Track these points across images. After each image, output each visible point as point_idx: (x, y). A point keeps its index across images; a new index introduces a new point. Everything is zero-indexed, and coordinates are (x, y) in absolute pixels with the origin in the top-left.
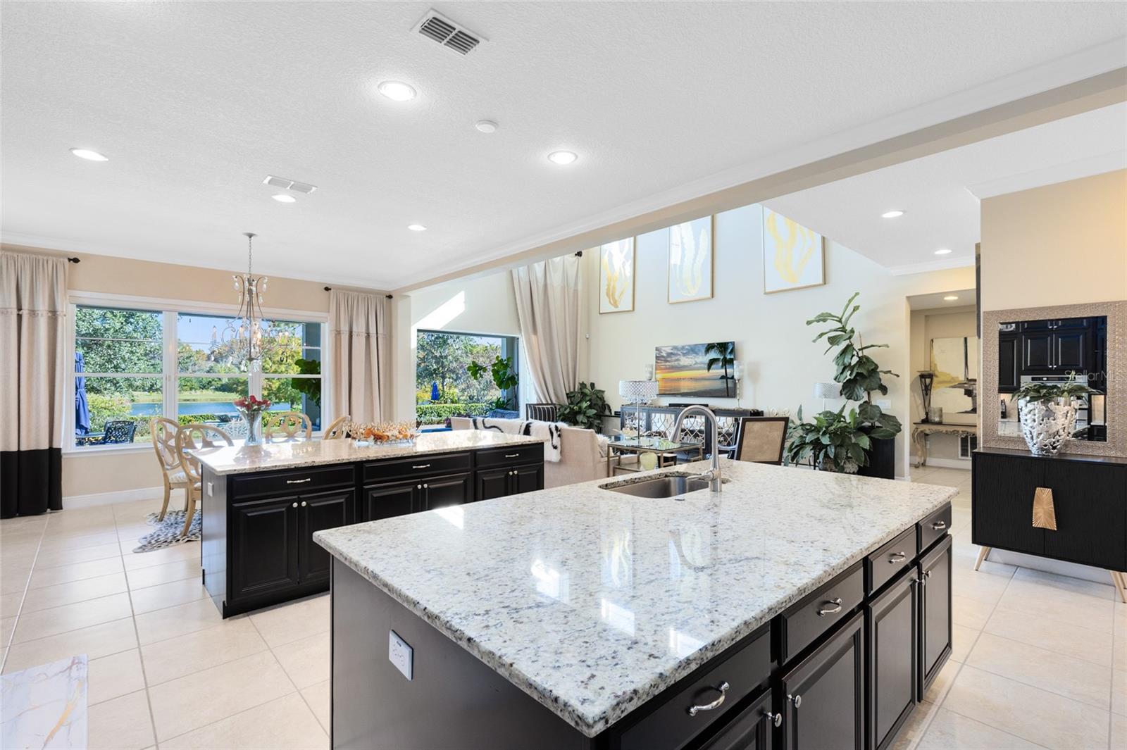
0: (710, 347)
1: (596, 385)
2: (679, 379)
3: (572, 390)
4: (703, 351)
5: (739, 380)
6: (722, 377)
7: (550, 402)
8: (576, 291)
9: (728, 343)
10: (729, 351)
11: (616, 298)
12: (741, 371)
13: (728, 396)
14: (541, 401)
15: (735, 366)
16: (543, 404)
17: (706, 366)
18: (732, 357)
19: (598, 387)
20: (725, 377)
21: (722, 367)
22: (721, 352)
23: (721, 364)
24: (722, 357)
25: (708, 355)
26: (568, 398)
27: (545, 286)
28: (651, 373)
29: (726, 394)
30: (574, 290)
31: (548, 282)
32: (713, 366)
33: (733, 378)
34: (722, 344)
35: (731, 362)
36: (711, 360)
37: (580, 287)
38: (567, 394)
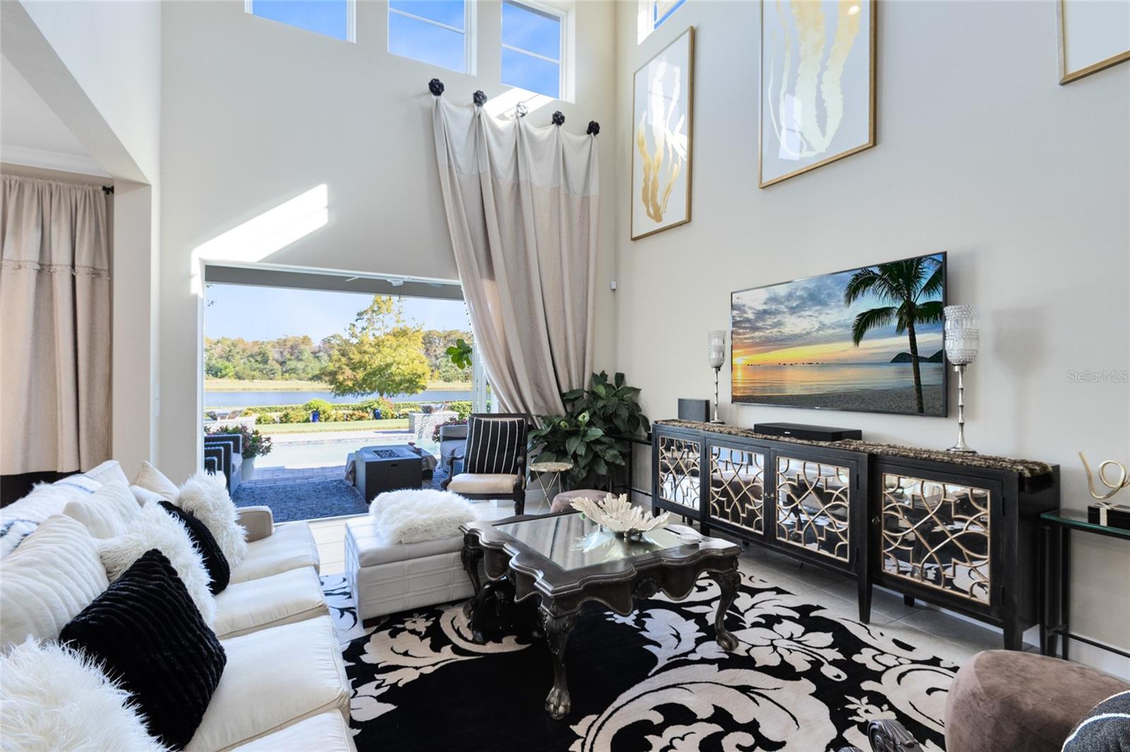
0: (861, 282)
1: (627, 378)
2: (781, 366)
3: (575, 387)
4: (842, 295)
5: (963, 365)
6: (901, 358)
7: (523, 411)
8: (585, 200)
9: (919, 260)
10: (924, 282)
11: (659, 201)
12: (973, 336)
13: (921, 411)
14: (508, 410)
15: (948, 325)
16: (509, 415)
17: (850, 332)
18: (937, 297)
19: (630, 382)
20: (911, 357)
21: (900, 329)
22: (895, 291)
23: (895, 322)
24: (898, 304)
25: (853, 304)
26: (564, 402)
27: (517, 186)
28: (721, 351)
29: (914, 403)
30: (583, 197)
31: (522, 178)
32: (870, 331)
33: (940, 357)
34: (897, 265)
35: (934, 313)
36: (863, 315)
37: (594, 190)
38: (562, 395)
